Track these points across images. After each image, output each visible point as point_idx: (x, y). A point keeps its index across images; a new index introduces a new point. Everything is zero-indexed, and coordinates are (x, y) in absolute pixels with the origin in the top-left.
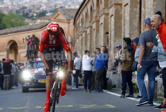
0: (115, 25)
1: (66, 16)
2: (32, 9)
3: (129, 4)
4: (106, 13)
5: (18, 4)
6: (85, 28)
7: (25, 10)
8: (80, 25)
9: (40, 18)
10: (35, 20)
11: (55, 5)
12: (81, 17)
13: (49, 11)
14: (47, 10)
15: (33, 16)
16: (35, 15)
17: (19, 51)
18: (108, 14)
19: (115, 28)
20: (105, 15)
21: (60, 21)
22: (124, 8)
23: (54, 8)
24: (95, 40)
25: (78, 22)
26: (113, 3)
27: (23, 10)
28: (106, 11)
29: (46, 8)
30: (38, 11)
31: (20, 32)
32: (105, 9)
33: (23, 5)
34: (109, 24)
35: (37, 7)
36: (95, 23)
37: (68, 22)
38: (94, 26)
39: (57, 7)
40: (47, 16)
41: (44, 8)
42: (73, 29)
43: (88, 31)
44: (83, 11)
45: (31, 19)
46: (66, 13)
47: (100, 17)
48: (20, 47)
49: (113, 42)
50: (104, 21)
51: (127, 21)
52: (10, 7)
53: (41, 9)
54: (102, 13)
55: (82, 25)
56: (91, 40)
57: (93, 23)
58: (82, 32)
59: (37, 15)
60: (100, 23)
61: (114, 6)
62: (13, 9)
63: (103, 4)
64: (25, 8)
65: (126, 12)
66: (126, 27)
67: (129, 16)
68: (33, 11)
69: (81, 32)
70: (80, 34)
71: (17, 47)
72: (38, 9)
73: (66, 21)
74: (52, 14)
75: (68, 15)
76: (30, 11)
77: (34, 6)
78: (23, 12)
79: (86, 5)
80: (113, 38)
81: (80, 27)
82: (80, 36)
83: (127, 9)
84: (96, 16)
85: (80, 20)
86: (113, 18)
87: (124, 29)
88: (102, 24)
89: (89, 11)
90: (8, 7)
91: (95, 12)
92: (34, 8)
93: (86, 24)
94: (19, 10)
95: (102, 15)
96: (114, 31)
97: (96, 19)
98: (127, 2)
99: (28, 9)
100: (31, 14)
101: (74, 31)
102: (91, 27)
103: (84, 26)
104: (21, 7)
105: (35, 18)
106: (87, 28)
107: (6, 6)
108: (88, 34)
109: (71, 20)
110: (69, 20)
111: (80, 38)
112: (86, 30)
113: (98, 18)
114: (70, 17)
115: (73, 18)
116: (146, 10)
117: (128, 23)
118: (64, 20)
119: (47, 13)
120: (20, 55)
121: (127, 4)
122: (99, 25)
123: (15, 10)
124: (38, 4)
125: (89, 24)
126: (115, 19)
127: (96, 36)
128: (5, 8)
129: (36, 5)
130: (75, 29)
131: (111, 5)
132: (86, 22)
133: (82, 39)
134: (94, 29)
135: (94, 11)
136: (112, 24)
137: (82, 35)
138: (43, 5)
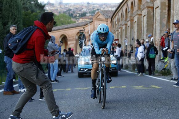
0: (147, 23)
1: (105, 16)
2: (75, 11)
3: (160, 7)
4: (139, 13)
5: (65, 7)
6: (121, 25)
7: (70, 11)
8: (117, 23)
9: (82, 18)
10: (78, 19)
11: (93, 8)
12: (117, 17)
13: (89, 12)
14: (87, 11)
15: (76, 16)
16: (78, 15)
17: (69, 43)
18: (141, 15)
19: (147, 25)
20: (138, 15)
21: (100, 20)
22: (155, 10)
23: (92, 10)
24: (129, 35)
25: (114, 21)
26: (145, 6)
27: (68, 11)
28: (139, 12)
29: (86, 10)
30: (80, 12)
31: (69, 28)
32: (139, 11)
33: (69, 8)
34: (142, 22)
35: (80, 9)
36: (130, 21)
37: (106, 20)
38: (129, 24)
39: (94, 9)
40: (87, 16)
41: (85, 10)
42: (110, 26)
43: (124, 27)
44: (119, 12)
45: (75, 18)
46: (105, 14)
47: (134, 17)
48: (69, 40)
49: (146, 36)
50: (138, 20)
51: (158, 20)
52: (59, 9)
53: (82, 11)
54: (136, 14)
55: (118, 23)
56: (126, 34)
57: (128, 22)
58: (119, 28)
59: (79, 15)
60: (134, 21)
61: (146, 8)
62: (61, 11)
63: (137, 7)
64: (71, 10)
65: (157, 13)
66: (157, 25)
67: (160, 16)
68: (76, 12)
69: (117, 28)
70: (116, 30)
71: (67, 39)
72: (80, 11)
73: (105, 20)
74: (90, 14)
75: (106, 15)
76: (74, 12)
77: (77, 8)
78: (69, 13)
79: (122, 7)
80: (145, 33)
81: (117, 24)
82: (116, 31)
83: (157, 11)
84: (131, 16)
85: (116, 19)
86: (145, 18)
87: (155, 26)
88: (136, 22)
89: (124, 12)
90: (57, 9)
91: (130, 13)
92: (77, 10)
93: (122, 22)
94: (66, 12)
95: (136, 15)
96: (146, 28)
97: (130, 18)
98: (158, 5)
99: (73, 10)
100: (75, 14)
101: (111, 27)
102: (126, 24)
103: (120, 24)
104: (67, 9)
105: (78, 17)
106: (123, 25)
107: (56, 9)
108: (124, 30)
109: (109, 19)
110: (107, 19)
111: (116, 33)
112: (122, 27)
113: (132, 17)
114: (108, 17)
115: (111, 18)
116: (175, 11)
117: (159, 22)
118: (103, 19)
119: (87, 14)
120: (69, 46)
121: (158, 7)
122: (133, 23)
123: (63, 12)
124: (80, 7)
125: (125, 22)
126: (147, 18)
127: (131, 31)
128: (55, 10)
129: (79, 8)
130: (112, 26)
131: (144, 7)
132: (122, 20)
133: (118, 34)
134: (129, 26)
135: (128, 12)
136: (144, 22)
137: (118, 31)
138: (84, 8)
